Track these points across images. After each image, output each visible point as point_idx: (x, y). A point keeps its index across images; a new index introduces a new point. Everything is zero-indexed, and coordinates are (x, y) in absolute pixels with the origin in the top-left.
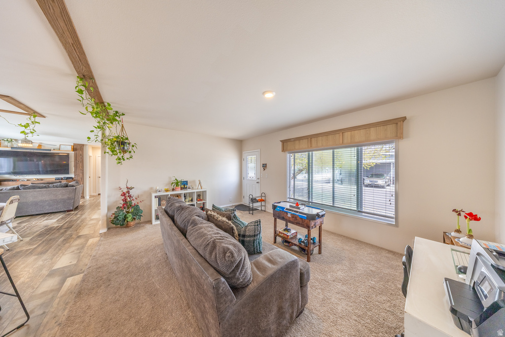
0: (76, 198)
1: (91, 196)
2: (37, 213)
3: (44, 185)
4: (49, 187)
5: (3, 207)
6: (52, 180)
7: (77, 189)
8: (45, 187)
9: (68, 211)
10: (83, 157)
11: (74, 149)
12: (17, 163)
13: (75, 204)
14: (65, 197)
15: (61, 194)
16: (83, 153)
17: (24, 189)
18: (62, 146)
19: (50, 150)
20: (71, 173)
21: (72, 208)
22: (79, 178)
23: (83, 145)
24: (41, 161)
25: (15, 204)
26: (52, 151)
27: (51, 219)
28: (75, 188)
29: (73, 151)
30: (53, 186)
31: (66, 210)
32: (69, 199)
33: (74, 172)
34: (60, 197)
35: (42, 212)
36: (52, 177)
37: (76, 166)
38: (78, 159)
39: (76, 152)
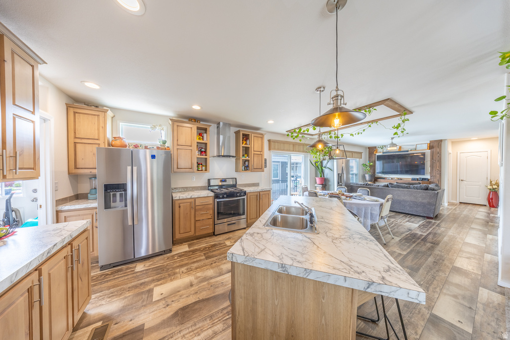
0: (437, 205)
1: (450, 204)
2: (400, 211)
3: (406, 185)
4: (409, 188)
5: (383, 204)
6: (408, 180)
7: (439, 194)
8: (406, 188)
9: (428, 218)
10: (441, 155)
11: (431, 147)
12: (385, 165)
13: (436, 212)
14: (425, 201)
15: (421, 197)
16: (440, 150)
17: (392, 187)
18: (418, 146)
19: (408, 151)
20: (427, 174)
21: (432, 216)
22: (436, 180)
23: (441, 141)
24: (399, 162)
25: (390, 202)
26: (409, 152)
27: (412, 222)
28: (436, 192)
29: (429, 149)
30: (414, 188)
31: (425, 215)
32: (429, 204)
33: (430, 173)
34: (420, 200)
35: (404, 212)
36: (408, 177)
37: (432, 166)
38: (434, 158)
39: (432, 150)
